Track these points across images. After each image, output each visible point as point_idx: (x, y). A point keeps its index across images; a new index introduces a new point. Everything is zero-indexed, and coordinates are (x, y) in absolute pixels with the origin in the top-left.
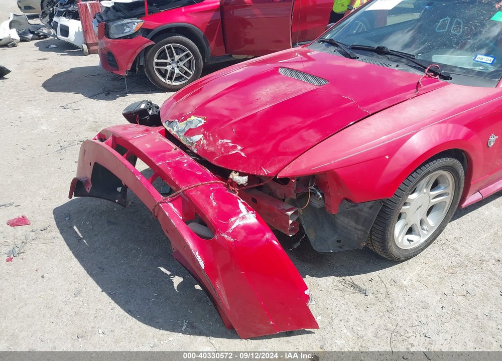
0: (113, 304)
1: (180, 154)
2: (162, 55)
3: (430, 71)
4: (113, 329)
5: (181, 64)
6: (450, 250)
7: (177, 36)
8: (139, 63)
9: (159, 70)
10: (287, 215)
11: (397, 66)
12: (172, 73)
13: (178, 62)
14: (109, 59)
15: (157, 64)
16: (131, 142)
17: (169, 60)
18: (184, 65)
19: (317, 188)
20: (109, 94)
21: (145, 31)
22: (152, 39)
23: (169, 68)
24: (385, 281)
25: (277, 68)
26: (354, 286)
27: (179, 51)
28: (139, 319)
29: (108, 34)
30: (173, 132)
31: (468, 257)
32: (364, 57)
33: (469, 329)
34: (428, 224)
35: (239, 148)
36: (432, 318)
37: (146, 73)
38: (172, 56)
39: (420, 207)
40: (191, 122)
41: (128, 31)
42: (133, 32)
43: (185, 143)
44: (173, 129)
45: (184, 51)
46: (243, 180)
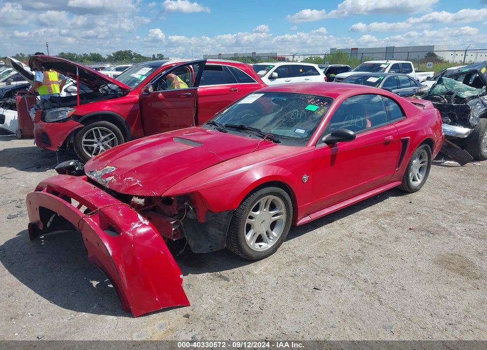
0: (40, 297)
1: (98, 190)
2: (90, 136)
3: (268, 138)
4: (39, 312)
5: (106, 143)
6: (290, 253)
7: (103, 122)
8: (69, 142)
9: (87, 148)
10: (171, 224)
11: (250, 136)
12: (98, 150)
13: (103, 141)
14: (43, 139)
15: (85, 143)
16: (62, 186)
17: (95, 140)
18: (108, 144)
19: (190, 205)
20: (40, 167)
21: (76, 117)
22: (82, 123)
23: (95, 146)
24: (243, 273)
25: (172, 138)
26: (220, 276)
27: (104, 133)
28: (60, 306)
29: (44, 119)
30: (93, 178)
31: (300, 257)
32: (232, 131)
33: (291, 293)
34: (273, 235)
35: (138, 181)
36: (269, 289)
37: (75, 149)
38: (98, 136)
39: (264, 221)
40: (106, 170)
41: (61, 117)
42: (65, 117)
43: (101, 183)
44: (93, 176)
45: (108, 133)
46: (141, 201)
